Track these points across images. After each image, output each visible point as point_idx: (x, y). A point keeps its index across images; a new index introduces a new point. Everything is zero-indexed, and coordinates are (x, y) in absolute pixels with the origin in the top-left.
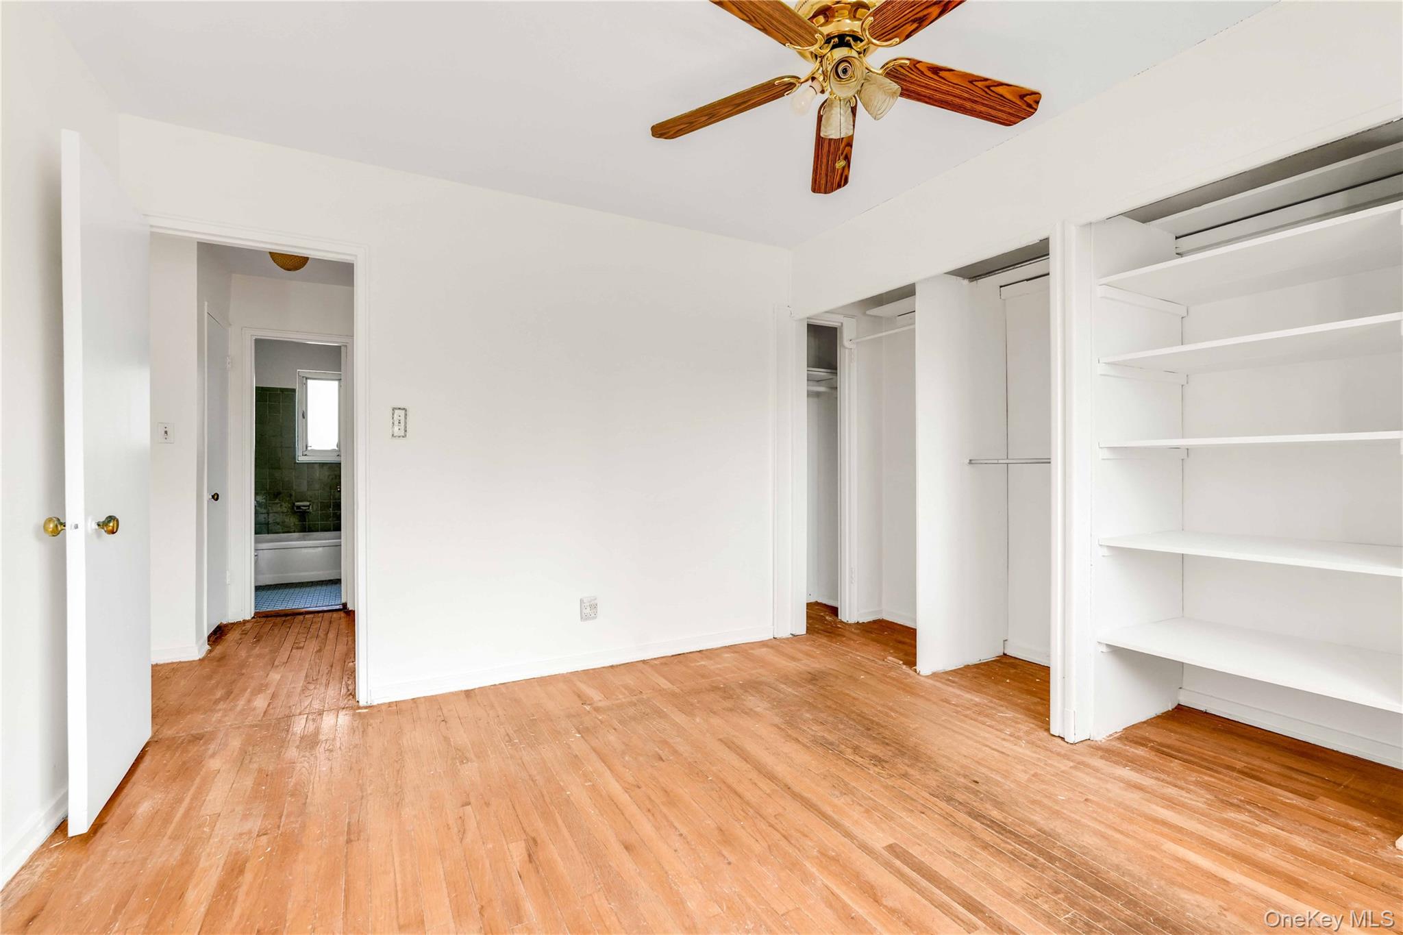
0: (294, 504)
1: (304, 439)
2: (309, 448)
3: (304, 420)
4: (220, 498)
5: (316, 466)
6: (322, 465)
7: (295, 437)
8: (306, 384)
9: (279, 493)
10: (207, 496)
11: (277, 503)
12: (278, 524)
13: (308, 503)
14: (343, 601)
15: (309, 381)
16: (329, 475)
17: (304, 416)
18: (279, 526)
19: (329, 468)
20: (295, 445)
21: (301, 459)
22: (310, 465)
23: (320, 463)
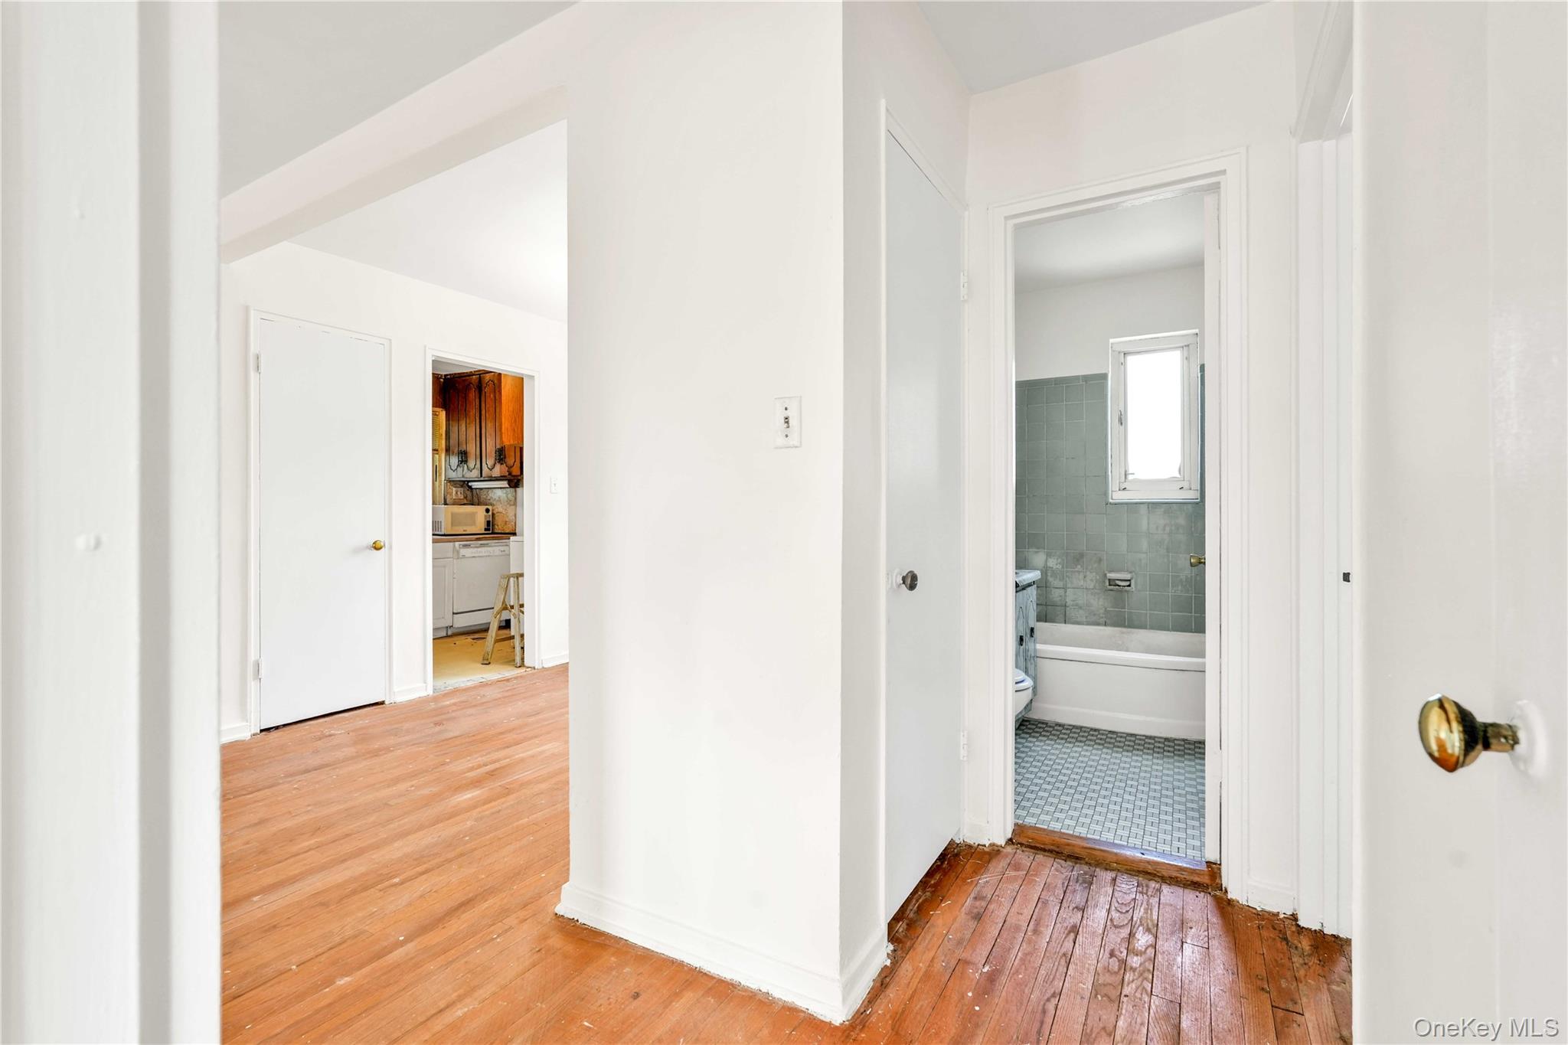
0: (1105, 575)
1: (1122, 458)
2: (1130, 477)
3: (1122, 428)
4: (919, 583)
5: (1143, 509)
6: (1153, 506)
7: (1106, 458)
8: (1123, 364)
9: (1082, 555)
10: (884, 581)
11: (1079, 572)
12: (1081, 608)
13: (1128, 576)
14: (1211, 855)
15: (1129, 358)
16: (1165, 526)
17: (1122, 421)
18: (1081, 612)
19: (1165, 512)
20: (1106, 472)
21: (1117, 496)
22: (1132, 507)
23: (1149, 503)
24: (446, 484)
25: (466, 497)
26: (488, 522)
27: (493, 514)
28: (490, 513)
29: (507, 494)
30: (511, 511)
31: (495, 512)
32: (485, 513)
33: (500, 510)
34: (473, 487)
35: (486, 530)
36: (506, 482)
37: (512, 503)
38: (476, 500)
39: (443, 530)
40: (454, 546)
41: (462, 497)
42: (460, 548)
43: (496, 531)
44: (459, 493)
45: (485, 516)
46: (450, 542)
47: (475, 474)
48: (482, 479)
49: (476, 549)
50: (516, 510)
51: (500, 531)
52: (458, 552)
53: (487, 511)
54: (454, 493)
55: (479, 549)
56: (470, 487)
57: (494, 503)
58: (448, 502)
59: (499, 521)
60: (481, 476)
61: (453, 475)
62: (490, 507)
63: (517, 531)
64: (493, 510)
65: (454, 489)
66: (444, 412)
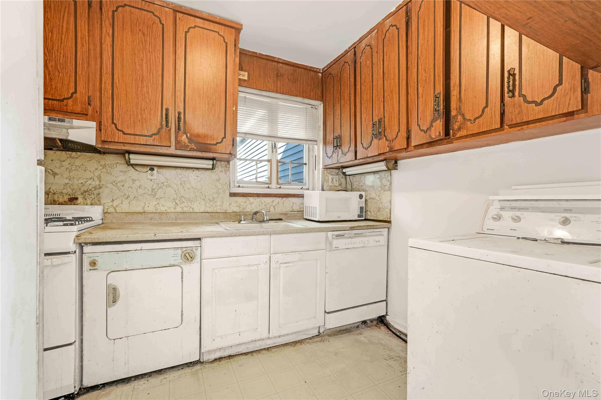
24: (323, 173)
25: (340, 184)
26: (361, 208)
27: (366, 201)
28: (364, 199)
29: (381, 179)
30: (385, 197)
31: (367, 198)
32: (359, 199)
33: (373, 195)
34: (347, 174)
35: (359, 216)
36: (383, 164)
37: (387, 188)
38: (349, 187)
39: (318, 216)
40: (327, 237)
41: (337, 185)
42: (333, 238)
43: (369, 218)
44: (334, 180)
45: (359, 201)
46: (323, 231)
47: (350, 156)
48: (357, 162)
49: (350, 240)
50: (391, 196)
51: (372, 218)
52: (331, 244)
53: (361, 197)
54: (330, 180)
55: (353, 240)
56: (344, 173)
57: (367, 189)
58: (325, 188)
59: (371, 206)
60: (356, 159)
61: (329, 162)
62: (363, 193)
63: (392, 219)
64: (366, 196)
65: (330, 177)
66: (322, 105)
